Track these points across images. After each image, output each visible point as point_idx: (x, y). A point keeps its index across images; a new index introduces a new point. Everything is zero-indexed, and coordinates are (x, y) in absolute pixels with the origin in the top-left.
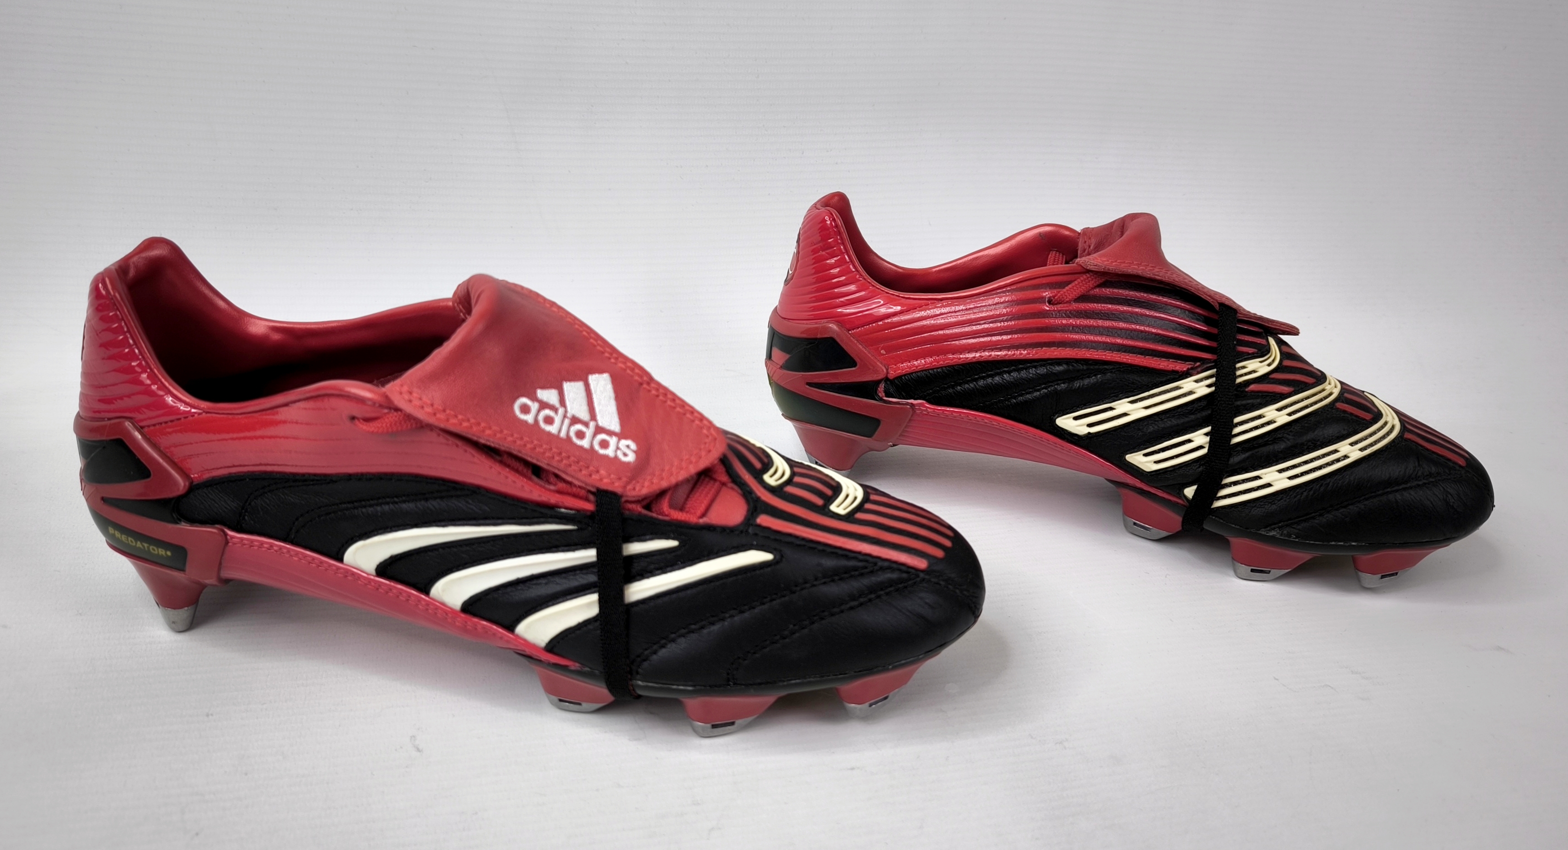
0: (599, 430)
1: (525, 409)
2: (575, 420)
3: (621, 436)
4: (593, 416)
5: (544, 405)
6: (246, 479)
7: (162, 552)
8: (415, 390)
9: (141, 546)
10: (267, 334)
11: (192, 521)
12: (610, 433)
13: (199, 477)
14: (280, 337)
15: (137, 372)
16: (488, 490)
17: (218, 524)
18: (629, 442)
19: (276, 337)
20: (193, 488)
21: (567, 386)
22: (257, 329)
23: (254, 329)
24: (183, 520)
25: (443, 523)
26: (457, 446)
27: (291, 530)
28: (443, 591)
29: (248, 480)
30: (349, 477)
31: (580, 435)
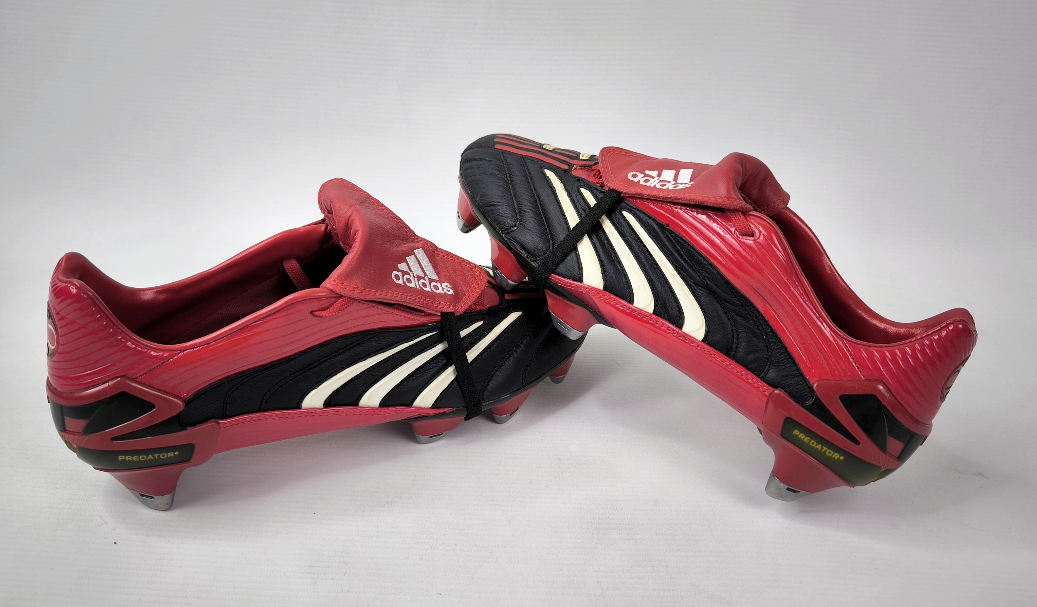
0: (431, 281)
1: (397, 277)
2: (419, 278)
3: (441, 282)
4: (426, 275)
5: (404, 273)
6: (225, 383)
7: (171, 454)
8: (344, 282)
9: (152, 458)
10: (155, 297)
11: (193, 424)
12: (436, 281)
13: (187, 395)
14: (164, 296)
15: (124, 342)
16: (388, 329)
17: (210, 420)
18: (446, 284)
19: (162, 297)
20: (188, 403)
21: (408, 258)
22: (148, 296)
23: (145, 297)
24: (187, 426)
25: (364, 359)
26: (373, 307)
27: (262, 402)
28: (368, 400)
29: (226, 383)
30: (304, 352)
31: (424, 285)
